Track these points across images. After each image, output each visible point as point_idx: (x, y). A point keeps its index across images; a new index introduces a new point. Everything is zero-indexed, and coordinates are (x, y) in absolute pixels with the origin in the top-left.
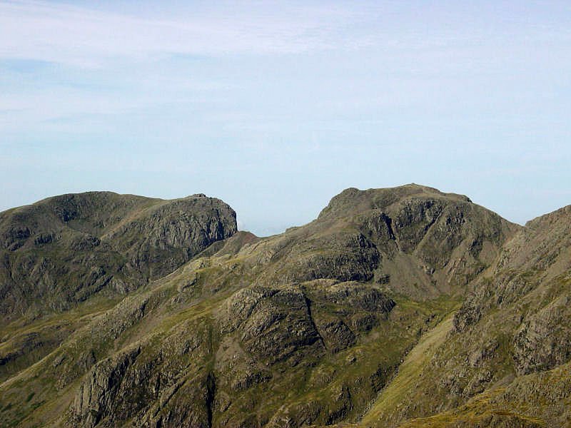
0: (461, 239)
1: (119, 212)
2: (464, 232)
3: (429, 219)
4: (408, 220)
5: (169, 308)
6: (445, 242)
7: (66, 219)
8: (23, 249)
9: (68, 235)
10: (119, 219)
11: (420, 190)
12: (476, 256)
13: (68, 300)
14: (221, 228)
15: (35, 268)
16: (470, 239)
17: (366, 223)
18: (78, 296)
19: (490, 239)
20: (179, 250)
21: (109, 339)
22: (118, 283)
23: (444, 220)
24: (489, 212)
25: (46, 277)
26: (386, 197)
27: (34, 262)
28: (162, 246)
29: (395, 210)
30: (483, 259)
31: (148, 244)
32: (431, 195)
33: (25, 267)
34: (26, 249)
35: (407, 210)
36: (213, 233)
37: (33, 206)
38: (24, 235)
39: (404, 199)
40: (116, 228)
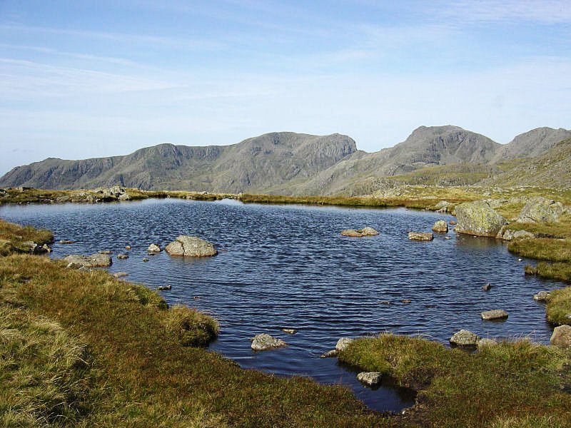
0: (476, 149)
1: (299, 142)
2: (476, 146)
3: (461, 140)
4: (451, 140)
5: (344, 177)
6: (468, 150)
7: (275, 144)
8: (259, 156)
9: (279, 150)
10: (299, 145)
11: (454, 127)
12: (483, 156)
13: (283, 179)
14: (350, 149)
15: (266, 164)
16: (480, 149)
17: (433, 141)
18: (287, 177)
19: (489, 149)
20: (331, 158)
21: (318, 190)
22: (304, 172)
23: (468, 140)
24: (487, 138)
25: (272, 168)
26: (440, 130)
27: (265, 162)
28: (323, 156)
29: (445, 136)
30: (486, 158)
31: (316, 155)
32: (459, 130)
33: (261, 163)
34: (261, 155)
35: (451, 135)
36: (347, 151)
37: (259, 137)
38: (259, 149)
39: (448, 131)
40: (300, 148)
